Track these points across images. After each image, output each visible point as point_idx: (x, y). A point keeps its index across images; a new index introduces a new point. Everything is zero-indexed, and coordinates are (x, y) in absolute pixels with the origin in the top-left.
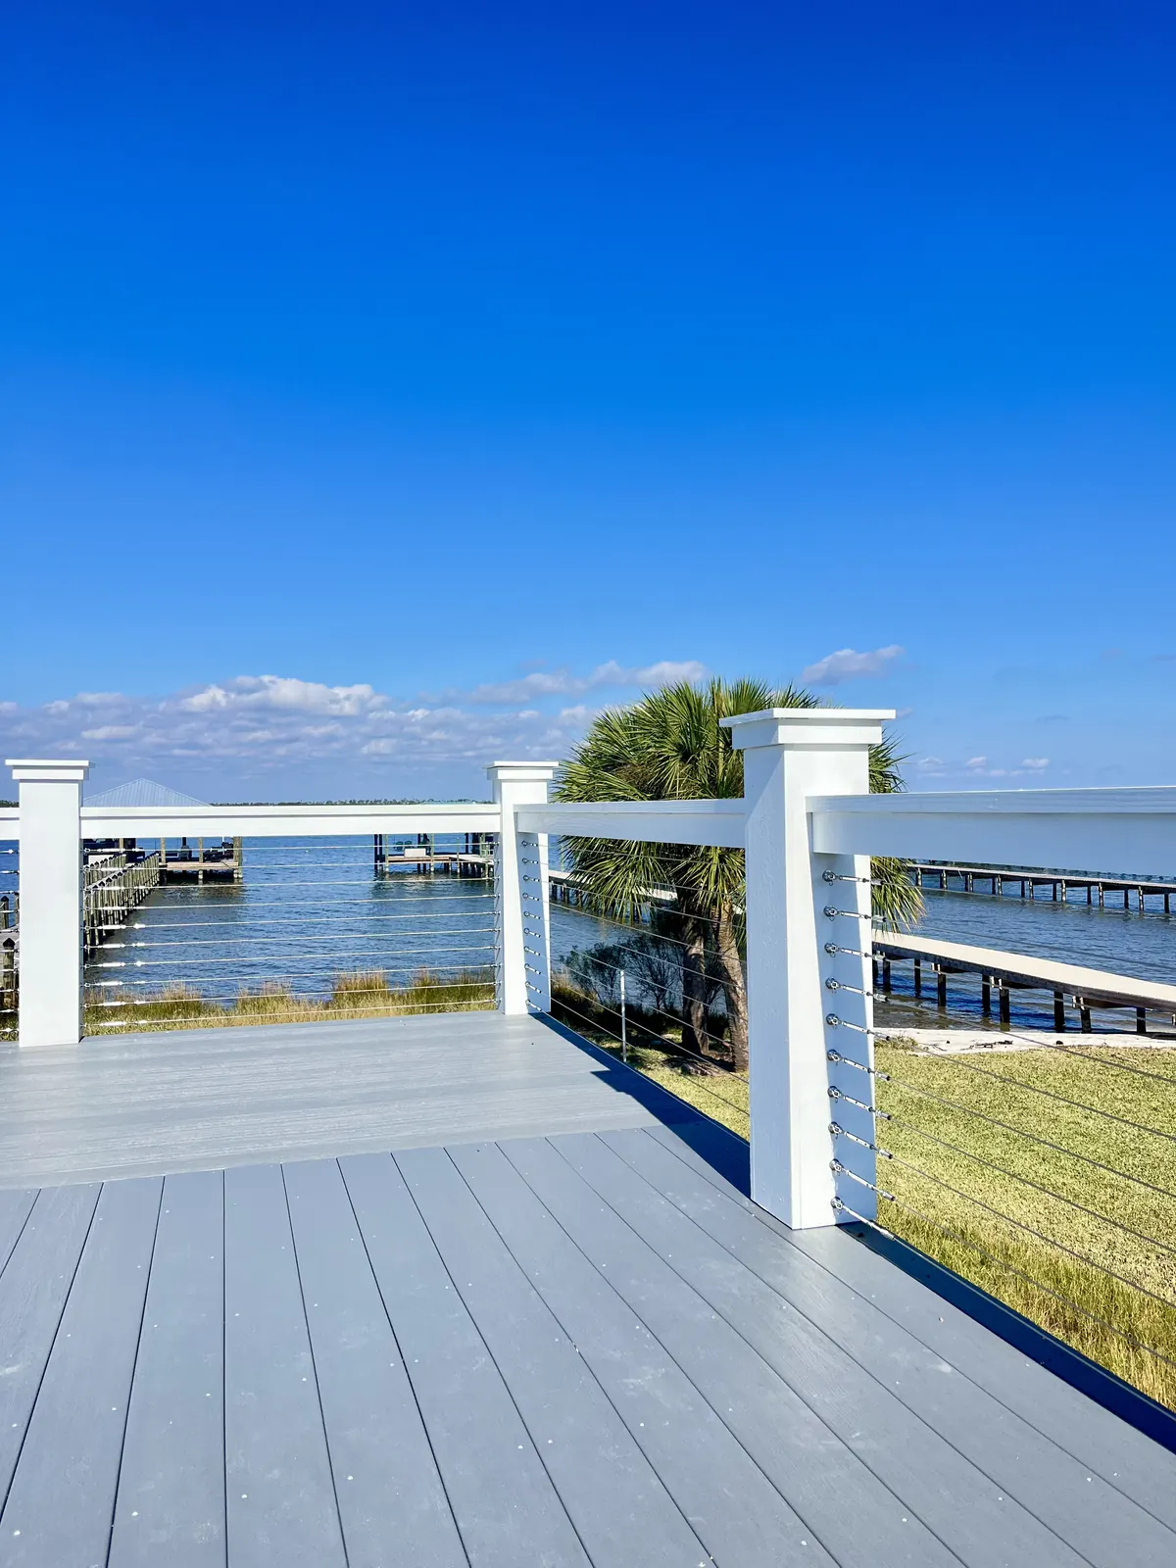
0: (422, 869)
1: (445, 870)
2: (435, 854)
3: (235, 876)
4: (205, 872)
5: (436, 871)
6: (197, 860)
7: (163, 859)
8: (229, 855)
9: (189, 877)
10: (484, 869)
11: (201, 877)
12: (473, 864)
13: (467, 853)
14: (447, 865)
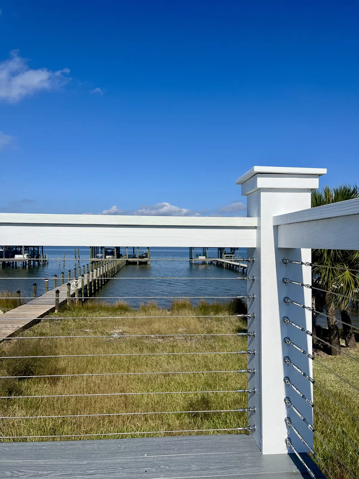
0: (204, 262)
1: (211, 263)
2: (208, 258)
3: (148, 263)
4: (139, 262)
5: (208, 264)
6: (137, 258)
7: (127, 257)
8: (146, 257)
9: (134, 263)
10: (224, 263)
11: (138, 263)
12: (220, 262)
13: (218, 258)
14: (212, 262)
